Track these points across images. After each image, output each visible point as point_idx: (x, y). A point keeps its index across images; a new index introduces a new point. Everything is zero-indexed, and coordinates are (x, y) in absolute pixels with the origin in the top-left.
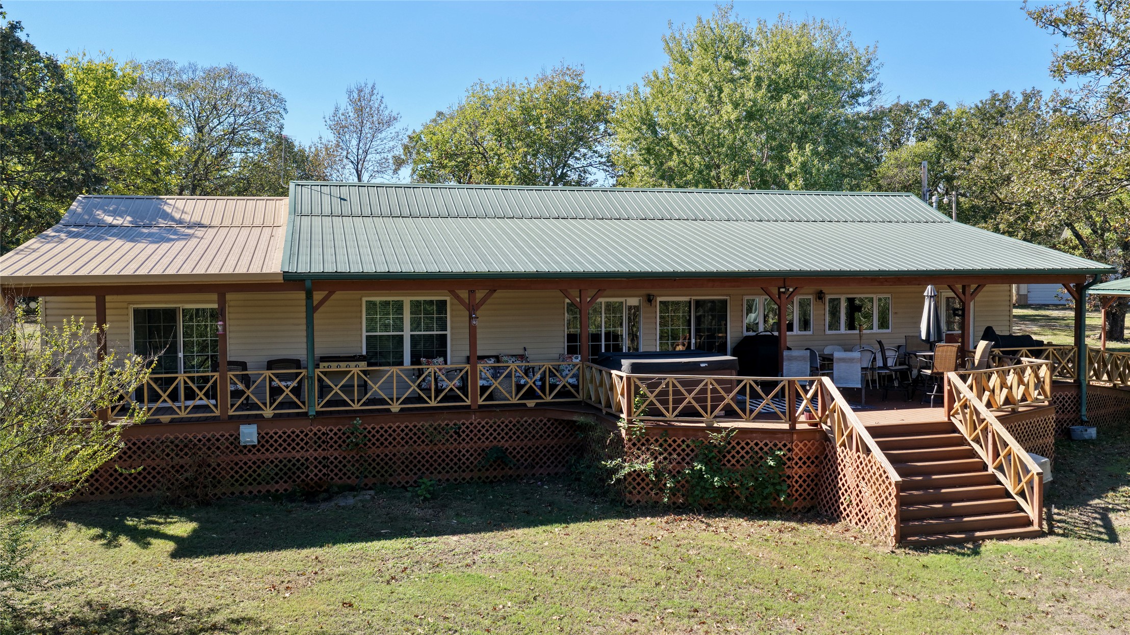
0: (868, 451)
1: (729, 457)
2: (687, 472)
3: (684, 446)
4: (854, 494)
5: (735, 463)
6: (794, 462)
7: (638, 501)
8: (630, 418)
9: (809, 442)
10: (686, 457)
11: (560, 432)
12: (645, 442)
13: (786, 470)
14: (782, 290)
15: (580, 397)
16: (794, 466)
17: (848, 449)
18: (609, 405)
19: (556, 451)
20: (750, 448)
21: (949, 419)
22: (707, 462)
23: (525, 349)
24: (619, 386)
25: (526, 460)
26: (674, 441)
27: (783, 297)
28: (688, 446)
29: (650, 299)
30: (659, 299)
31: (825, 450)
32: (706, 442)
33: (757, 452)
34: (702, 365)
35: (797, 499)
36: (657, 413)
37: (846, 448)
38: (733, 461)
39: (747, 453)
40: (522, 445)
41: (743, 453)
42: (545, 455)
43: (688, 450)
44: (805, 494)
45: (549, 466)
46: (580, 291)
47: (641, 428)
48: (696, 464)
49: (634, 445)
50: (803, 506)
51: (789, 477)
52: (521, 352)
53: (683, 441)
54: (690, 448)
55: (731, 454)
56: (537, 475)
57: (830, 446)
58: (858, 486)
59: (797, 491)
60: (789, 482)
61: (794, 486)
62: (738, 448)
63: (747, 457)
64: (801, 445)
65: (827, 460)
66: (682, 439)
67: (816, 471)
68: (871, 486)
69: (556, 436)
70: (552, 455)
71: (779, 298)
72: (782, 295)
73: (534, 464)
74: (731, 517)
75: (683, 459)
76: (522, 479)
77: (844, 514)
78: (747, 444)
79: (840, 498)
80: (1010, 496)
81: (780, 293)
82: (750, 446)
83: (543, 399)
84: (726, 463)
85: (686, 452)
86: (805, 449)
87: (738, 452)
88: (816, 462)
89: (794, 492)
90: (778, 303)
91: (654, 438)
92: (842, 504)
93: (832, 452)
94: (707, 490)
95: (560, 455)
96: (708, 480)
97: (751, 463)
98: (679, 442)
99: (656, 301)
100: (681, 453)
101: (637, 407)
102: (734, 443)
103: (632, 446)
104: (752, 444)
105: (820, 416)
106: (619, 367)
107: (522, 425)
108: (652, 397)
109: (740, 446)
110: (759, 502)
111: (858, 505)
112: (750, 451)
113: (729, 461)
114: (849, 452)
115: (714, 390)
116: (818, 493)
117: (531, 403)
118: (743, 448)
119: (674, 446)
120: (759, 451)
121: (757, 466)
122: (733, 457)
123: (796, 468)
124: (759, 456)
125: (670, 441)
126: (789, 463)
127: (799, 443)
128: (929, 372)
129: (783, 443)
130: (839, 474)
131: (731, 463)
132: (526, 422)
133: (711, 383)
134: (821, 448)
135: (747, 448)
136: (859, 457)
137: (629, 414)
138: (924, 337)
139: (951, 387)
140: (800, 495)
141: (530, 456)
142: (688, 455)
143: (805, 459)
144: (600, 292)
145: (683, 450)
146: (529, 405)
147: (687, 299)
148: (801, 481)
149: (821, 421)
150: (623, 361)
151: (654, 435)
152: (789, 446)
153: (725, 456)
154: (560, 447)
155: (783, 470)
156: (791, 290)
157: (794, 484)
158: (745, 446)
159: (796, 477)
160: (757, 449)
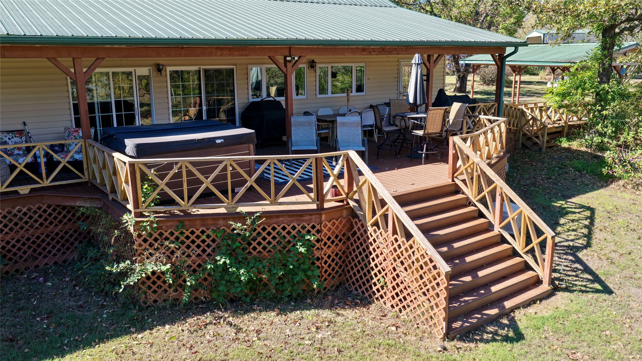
0: (409, 236)
1: (254, 244)
2: (209, 267)
3: (204, 237)
4: (390, 277)
5: (261, 250)
6: (323, 242)
7: (155, 301)
8: (138, 210)
9: (337, 220)
10: (206, 248)
11: (65, 217)
12: (158, 237)
13: (315, 252)
14: (289, 59)
15: (85, 178)
16: (323, 247)
17: (381, 230)
18: (114, 191)
19: (62, 237)
20: (277, 233)
21: (453, 181)
22: (231, 254)
23: (25, 124)
24: (123, 172)
25: (25, 252)
26: (193, 233)
27: (289, 65)
28: (208, 236)
29: (159, 69)
30: (169, 69)
31: (353, 228)
32: (229, 231)
33: (284, 237)
34: (218, 141)
35: (326, 279)
36: (170, 202)
37: (379, 229)
38: (259, 248)
39: (274, 238)
40: (18, 237)
41: (269, 238)
42: (49, 244)
43: (208, 241)
44: (333, 273)
45: (55, 255)
46: (73, 59)
47: (152, 222)
48: (218, 258)
49: (145, 241)
50: (331, 284)
51: (318, 259)
52: (20, 127)
53: (203, 232)
54: (211, 239)
55: (257, 241)
56: (41, 266)
57: (359, 225)
58: (394, 269)
59: (326, 271)
60: (318, 263)
61: (323, 267)
62: (264, 234)
63: (274, 242)
64: (329, 225)
65: (355, 237)
66: (201, 229)
67: (344, 248)
68: (412, 272)
69: (60, 221)
70: (58, 242)
71: (286, 66)
72: (288, 64)
73: (35, 255)
74: (261, 311)
75: (204, 251)
76: (22, 273)
77: (378, 295)
78: (274, 229)
79: (372, 278)
80: (518, 255)
81: (286, 61)
82: (277, 231)
83: (39, 183)
84: (252, 251)
85: (206, 244)
86: (333, 229)
87: (264, 239)
88: (344, 239)
89: (323, 273)
90: (285, 71)
91: (169, 231)
92: (375, 284)
93: (362, 230)
94: (233, 283)
95: (67, 241)
96: (233, 273)
97: (279, 248)
98: (198, 233)
99: (166, 70)
100: (201, 244)
101: (146, 195)
102: (259, 229)
103: (142, 243)
104: (279, 229)
105: (346, 191)
106: (122, 150)
107: (15, 215)
108: (162, 184)
109: (266, 232)
110: (289, 290)
111: (394, 288)
112: (277, 236)
113: (255, 249)
114: (383, 233)
115: (235, 174)
116: (346, 269)
117: (24, 190)
118: (269, 234)
119: (193, 237)
120: (286, 235)
121: (285, 251)
122: (259, 244)
123: (325, 248)
124: (286, 240)
125: (187, 233)
126: (318, 245)
127: (327, 223)
128: (420, 133)
129: (311, 225)
130: (371, 254)
131: (258, 250)
132: (19, 211)
133: (231, 165)
134: (348, 225)
135: (274, 233)
136: (396, 240)
137: (136, 205)
138: (411, 100)
139: (456, 151)
140: (329, 275)
141: (30, 247)
142: (208, 246)
143: (333, 238)
144: (98, 61)
145: (203, 241)
146: (21, 192)
147: (196, 68)
148: (329, 261)
149: (347, 197)
150: (128, 142)
151: (168, 227)
152: (318, 227)
153: (249, 244)
154: (66, 233)
155: (313, 252)
156: (296, 58)
157: (323, 265)
158: (271, 231)
159: (325, 258)
160: (284, 233)
